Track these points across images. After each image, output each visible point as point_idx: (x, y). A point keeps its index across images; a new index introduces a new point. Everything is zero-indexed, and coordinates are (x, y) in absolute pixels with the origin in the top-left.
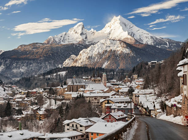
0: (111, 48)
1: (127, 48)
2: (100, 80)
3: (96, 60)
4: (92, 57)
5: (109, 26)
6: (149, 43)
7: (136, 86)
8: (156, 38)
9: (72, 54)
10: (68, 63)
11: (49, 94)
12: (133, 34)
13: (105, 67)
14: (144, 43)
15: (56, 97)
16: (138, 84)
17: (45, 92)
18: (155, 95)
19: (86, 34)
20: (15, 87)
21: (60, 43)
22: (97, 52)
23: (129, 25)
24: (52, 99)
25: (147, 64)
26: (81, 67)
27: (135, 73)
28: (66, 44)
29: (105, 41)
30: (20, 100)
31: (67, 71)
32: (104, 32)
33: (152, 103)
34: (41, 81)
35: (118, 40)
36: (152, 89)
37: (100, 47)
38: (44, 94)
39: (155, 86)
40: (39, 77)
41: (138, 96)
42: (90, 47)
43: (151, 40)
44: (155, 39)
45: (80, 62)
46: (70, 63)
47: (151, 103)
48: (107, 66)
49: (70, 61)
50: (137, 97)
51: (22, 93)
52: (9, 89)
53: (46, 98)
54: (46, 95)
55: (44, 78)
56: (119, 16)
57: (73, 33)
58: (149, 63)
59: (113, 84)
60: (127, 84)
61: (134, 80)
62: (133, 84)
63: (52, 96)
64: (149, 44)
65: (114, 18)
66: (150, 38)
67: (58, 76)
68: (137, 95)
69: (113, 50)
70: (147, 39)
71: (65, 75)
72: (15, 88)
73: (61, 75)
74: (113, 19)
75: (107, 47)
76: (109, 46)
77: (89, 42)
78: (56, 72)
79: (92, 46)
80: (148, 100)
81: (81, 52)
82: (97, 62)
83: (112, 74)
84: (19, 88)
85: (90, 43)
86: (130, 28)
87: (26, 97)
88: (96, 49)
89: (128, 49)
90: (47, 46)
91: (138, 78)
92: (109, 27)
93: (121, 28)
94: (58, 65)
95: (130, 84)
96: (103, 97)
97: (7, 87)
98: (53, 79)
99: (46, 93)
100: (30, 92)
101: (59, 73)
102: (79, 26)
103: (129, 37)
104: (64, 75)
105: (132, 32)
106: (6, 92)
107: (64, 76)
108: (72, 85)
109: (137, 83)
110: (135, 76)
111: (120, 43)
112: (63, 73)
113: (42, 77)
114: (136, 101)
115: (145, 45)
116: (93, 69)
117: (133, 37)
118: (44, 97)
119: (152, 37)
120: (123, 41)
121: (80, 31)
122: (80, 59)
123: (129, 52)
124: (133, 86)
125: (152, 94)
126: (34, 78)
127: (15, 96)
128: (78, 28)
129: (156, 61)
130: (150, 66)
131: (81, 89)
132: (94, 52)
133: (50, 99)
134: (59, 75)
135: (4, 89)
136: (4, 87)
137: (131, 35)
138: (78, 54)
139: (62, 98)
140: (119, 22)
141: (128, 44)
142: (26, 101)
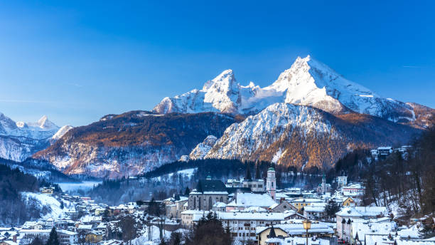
0: (291, 122)
1: (324, 121)
2: (263, 184)
3: (258, 146)
4: (249, 140)
5: (286, 77)
6: (372, 112)
7: (345, 199)
8: (388, 102)
9: (209, 134)
10: (200, 152)
11: (147, 215)
12: (337, 94)
13: (277, 162)
14: (361, 112)
15: (162, 221)
16: (349, 196)
17: (140, 210)
18: (391, 220)
19: (238, 93)
20: (88, 199)
21: (185, 111)
22: (262, 129)
23: (329, 74)
24: (152, 224)
25: (369, 154)
26: (226, 161)
27: (342, 173)
28: (197, 112)
29: (278, 107)
30: (90, 227)
31: (197, 169)
32: (275, 90)
33: (386, 237)
34: (142, 187)
35: (305, 106)
36: (382, 206)
37: (267, 119)
38: (138, 213)
39: (391, 200)
40: (138, 179)
41: (349, 222)
42: (247, 119)
43: (375, 106)
44: (384, 104)
45: (225, 150)
46: (204, 153)
47: (384, 237)
48: (282, 159)
49: (205, 149)
50: (346, 225)
51: (97, 213)
52: (72, 204)
53: (141, 222)
54: (141, 216)
55: (148, 182)
56: (309, 56)
57: (212, 92)
58: (374, 152)
59: (292, 196)
60: (323, 196)
61: (340, 187)
62: (338, 197)
63: (155, 219)
64: (371, 114)
65: (297, 60)
66: (373, 101)
67: (179, 179)
68: (347, 220)
69: (294, 126)
70: (368, 105)
71: (192, 176)
72: (86, 202)
73: (184, 176)
74: (295, 63)
75: (281, 119)
76: (287, 118)
77: (244, 110)
78: (174, 171)
79: (251, 117)
80: (374, 231)
81: (228, 130)
82: (261, 151)
83: (291, 176)
84: (95, 203)
85: (247, 112)
86: (331, 81)
87: (103, 220)
88: (259, 123)
89: (326, 123)
90: (158, 117)
91: (348, 183)
92: (287, 79)
93: (312, 80)
94: (180, 157)
95: (331, 196)
96: (265, 223)
97: (68, 200)
98: (167, 183)
99: (142, 212)
100: (112, 210)
101: (179, 172)
102: (225, 76)
103: (329, 99)
104: (189, 176)
105: (335, 90)
106: (65, 210)
107: (190, 178)
108: (198, 195)
109: (347, 193)
110: (342, 180)
111: (310, 112)
112: (189, 173)
113: (143, 180)
114: (344, 234)
115: (363, 115)
116: (252, 164)
117: (338, 99)
118: (137, 220)
119: (377, 100)
120: (315, 108)
121: (226, 88)
122: (226, 144)
123: (329, 131)
124: (337, 201)
125: (383, 216)
126: (128, 182)
127: (81, 219)
128: (223, 81)
129: (389, 148)
130: (376, 159)
131: (218, 203)
132: (254, 129)
133: (150, 225)
134: (180, 175)
135: (62, 203)
136: (63, 200)
137: (333, 96)
138: (222, 134)
139: (175, 223)
140: (309, 68)
141: (327, 113)
142: (101, 229)
